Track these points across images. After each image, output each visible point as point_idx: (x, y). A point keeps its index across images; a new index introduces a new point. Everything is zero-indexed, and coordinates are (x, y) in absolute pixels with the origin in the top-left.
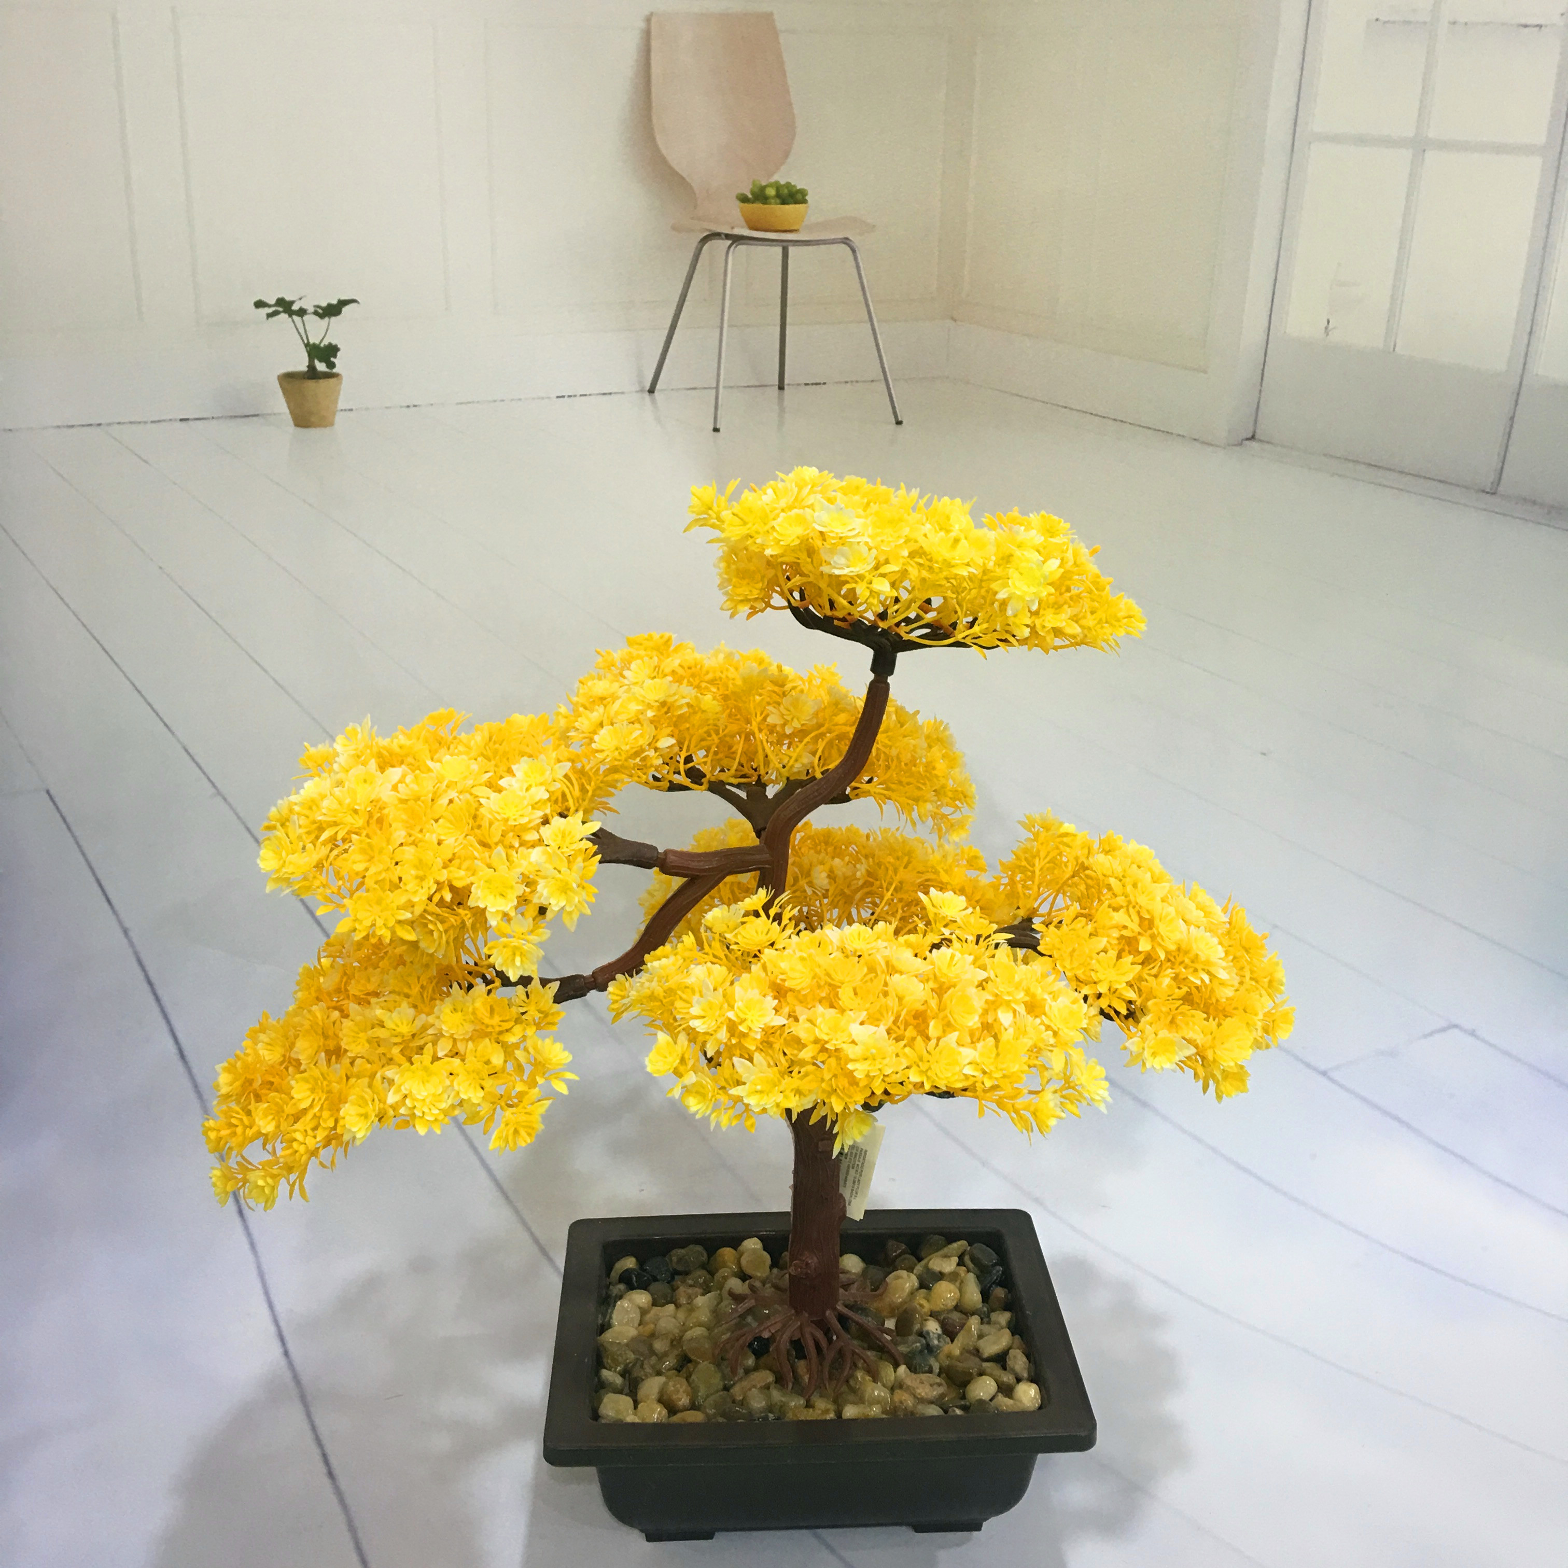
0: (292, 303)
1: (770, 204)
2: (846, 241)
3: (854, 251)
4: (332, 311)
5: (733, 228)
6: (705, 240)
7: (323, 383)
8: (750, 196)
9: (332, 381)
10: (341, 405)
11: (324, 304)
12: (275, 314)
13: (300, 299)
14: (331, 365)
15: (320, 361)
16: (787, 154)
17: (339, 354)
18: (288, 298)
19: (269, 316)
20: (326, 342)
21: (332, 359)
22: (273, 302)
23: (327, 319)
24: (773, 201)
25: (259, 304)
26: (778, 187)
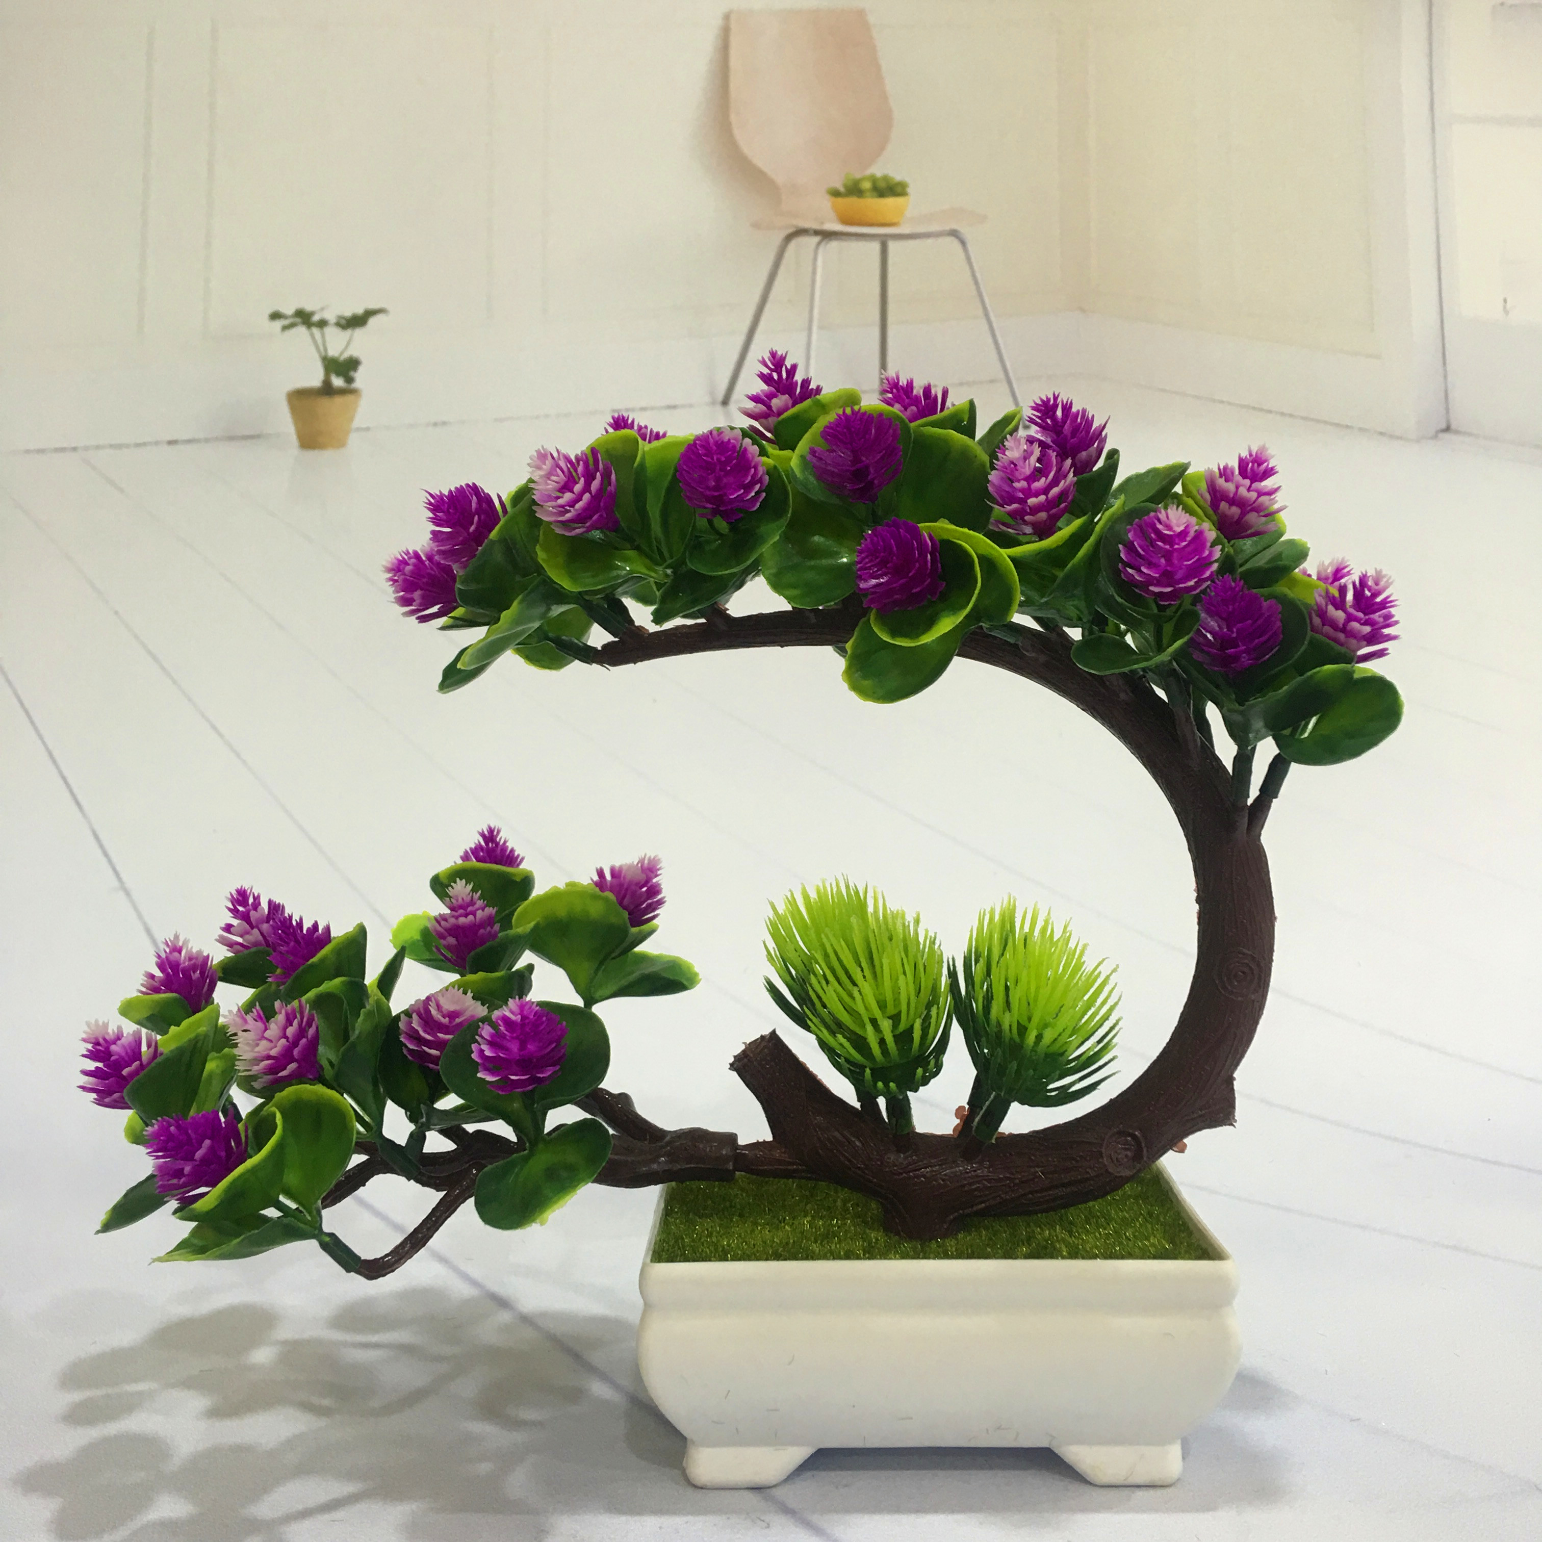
0: (312, 314)
1: (866, 197)
2: (954, 233)
3: (963, 243)
4: (356, 322)
5: (822, 223)
6: (789, 238)
7: (338, 400)
8: (842, 189)
9: (349, 398)
10: (357, 422)
11: (348, 313)
12: (292, 325)
13: (322, 309)
14: (349, 380)
15: (338, 374)
16: (882, 148)
17: (361, 369)
18: (308, 308)
19: (285, 328)
20: (346, 355)
21: (352, 373)
22: (289, 311)
23: (349, 332)
24: (868, 194)
25: (275, 316)
26: (874, 180)
